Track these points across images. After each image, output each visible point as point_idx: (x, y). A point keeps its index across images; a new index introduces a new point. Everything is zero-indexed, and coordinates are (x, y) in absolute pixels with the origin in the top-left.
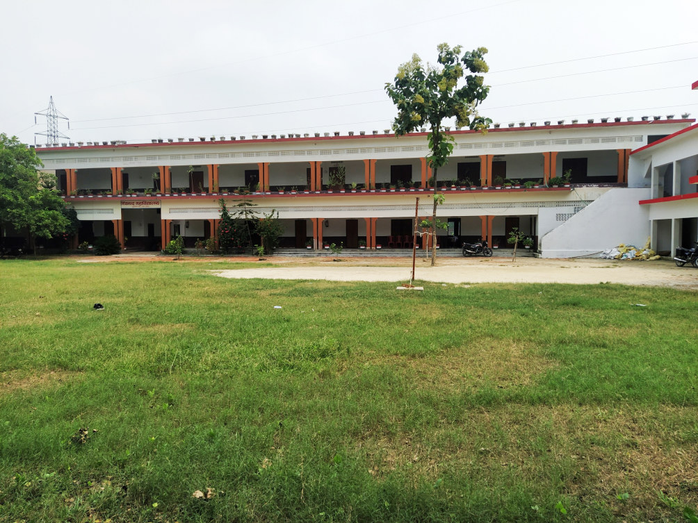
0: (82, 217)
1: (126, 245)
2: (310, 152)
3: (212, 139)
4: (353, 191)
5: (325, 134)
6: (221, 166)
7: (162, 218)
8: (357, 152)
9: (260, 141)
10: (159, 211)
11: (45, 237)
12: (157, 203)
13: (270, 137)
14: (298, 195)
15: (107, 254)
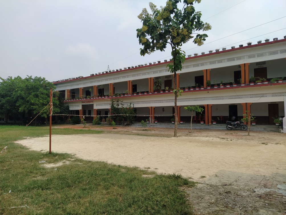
2: (148, 73)
3: (110, 71)
4: (166, 92)
5: (154, 63)
7: (94, 108)
9: (127, 70)
10: (93, 105)
12: (92, 102)
14: (141, 95)
15: (75, 124)
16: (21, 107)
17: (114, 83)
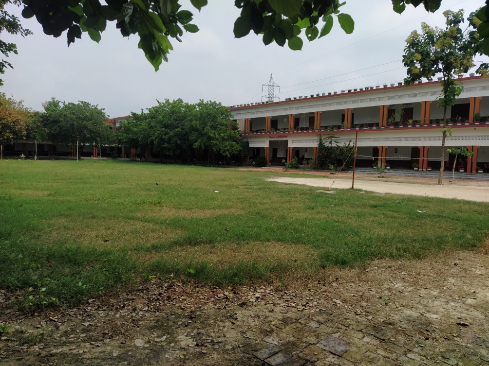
0: (251, 145)
1: (271, 162)
2: (380, 99)
3: (317, 95)
4: (409, 126)
6: (323, 112)
7: (289, 146)
8: (416, 96)
9: (346, 94)
10: (287, 141)
11: (226, 156)
12: (286, 137)
13: (353, 91)
14: (367, 130)
15: (260, 167)
16: (196, 142)
17: (322, 112)
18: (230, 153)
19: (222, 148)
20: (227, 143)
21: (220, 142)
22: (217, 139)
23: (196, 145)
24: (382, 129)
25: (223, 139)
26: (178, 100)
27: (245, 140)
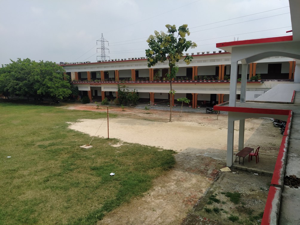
3: (115, 60)
4: (164, 82)
7: (102, 90)
9: (131, 60)
12: (100, 85)
13: (134, 59)
14: (144, 83)
15: (85, 103)
16: (39, 89)
17: (119, 70)
18: (63, 97)
19: (57, 93)
20: (61, 90)
21: (55, 90)
22: (53, 88)
23: (39, 92)
24: (151, 83)
25: (58, 87)
26: (26, 59)
27: (75, 86)
